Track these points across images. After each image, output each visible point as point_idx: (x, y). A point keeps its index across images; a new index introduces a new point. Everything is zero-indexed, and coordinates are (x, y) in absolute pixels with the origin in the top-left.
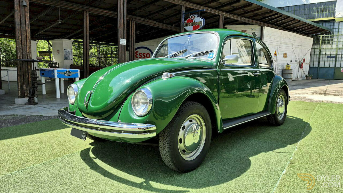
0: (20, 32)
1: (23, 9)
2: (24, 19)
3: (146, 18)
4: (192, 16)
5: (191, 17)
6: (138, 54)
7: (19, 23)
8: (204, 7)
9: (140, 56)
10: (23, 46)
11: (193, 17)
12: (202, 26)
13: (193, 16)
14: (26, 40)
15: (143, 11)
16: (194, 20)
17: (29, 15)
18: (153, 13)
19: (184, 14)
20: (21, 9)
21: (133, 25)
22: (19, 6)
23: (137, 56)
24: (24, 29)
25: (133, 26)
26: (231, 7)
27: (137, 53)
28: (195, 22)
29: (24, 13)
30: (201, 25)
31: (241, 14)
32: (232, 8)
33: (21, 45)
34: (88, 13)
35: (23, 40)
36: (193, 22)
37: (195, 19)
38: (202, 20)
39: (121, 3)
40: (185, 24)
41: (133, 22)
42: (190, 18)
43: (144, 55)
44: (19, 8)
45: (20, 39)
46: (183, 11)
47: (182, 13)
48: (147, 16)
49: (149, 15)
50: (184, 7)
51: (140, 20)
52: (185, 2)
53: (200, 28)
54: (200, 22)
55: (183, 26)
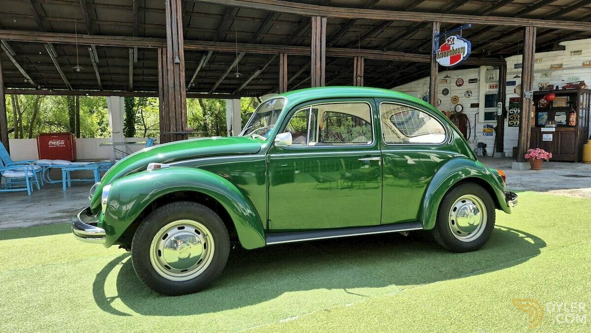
0: (173, 97)
1: (178, 68)
2: (178, 80)
3: (385, 49)
4: (449, 38)
5: (448, 40)
7: (173, 86)
8: (486, 17)
10: (177, 114)
12: (465, 56)
13: (451, 38)
14: (181, 106)
15: (376, 39)
16: (451, 46)
17: (184, 74)
18: (395, 40)
19: (437, 36)
20: (175, 67)
21: (359, 64)
22: (172, 64)
24: (177, 93)
25: (359, 66)
26: (554, 8)
28: (453, 50)
29: (178, 72)
30: (463, 54)
31: (584, 17)
32: (555, 10)
33: (174, 114)
34: (286, 56)
35: (177, 107)
36: (451, 49)
37: (454, 44)
38: (466, 45)
39: (316, 37)
40: (438, 53)
41: (359, 59)
42: (447, 42)
44: (172, 67)
45: (174, 106)
46: (436, 30)
47: (434, 35)
48: (385, 46)
49: (388, 44)
50: (438, 24)
51: (373, 55)
52: (440, 15)
53: (462, 58)
54: (462, 48)
55: (435, 57)
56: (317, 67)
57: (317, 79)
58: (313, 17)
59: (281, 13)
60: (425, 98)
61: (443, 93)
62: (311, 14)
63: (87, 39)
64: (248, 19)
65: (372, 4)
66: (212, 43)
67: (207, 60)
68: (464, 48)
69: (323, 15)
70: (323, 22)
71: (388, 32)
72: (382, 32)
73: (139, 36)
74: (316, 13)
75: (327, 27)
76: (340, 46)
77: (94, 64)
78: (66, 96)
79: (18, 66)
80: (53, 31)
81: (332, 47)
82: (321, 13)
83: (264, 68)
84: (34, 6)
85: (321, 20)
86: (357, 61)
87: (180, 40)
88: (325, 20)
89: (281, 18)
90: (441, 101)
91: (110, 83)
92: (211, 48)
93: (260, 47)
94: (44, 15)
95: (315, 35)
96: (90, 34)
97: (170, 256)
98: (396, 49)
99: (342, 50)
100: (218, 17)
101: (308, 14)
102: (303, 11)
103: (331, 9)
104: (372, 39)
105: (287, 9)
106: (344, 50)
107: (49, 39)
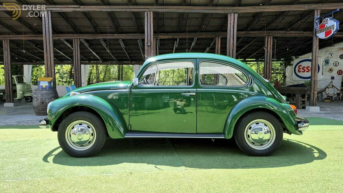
1: (150, 48)
4: (324, 20)
6: (302, 69)
9: (303, 71)
11: (326, 20)
12: (334, 31)
15: (280, 24)
16: (326, 25)
17: (153, 51)
19: (318, 19)
22: (147, 46)
23: (300, 70)
25: (269, 42)
27: (300, 67)
28: (327, 27)
34: (220, 38)
36: (326, 27)
37: (327, 23)
38: (335, 23)
39: (230, 26)
40: (318, 30)
41: (269, 37)
42: (323, 22)
43: (308, 68)
46: (317, 15)
47: (315, 19)
48: (288, 28)
49: (290, 26)
50: (319, 11)
51: (279, 34)
52: (320, 5)
53: (332, 33)
54: (332, 26)
55: (316, 33)
56: (231, 43)
57: (230, 51)
58: (229, 14)
59: (213, 14)
60: (327, 61)
61: (340, 58)
62: (228, 12)
63: (116, 36)
64: (194, 19)
65: (267, 2)
66: (177, 34)
67: (177, 44)
68: (333, 26)
69: (235, 12)
70: (235, 16)
71: (288, 19)
72: (283, 19)
73: (140, 33)
74: (231, 11)
75: (238, 19)
76: (256, 30)
77: (123, 48)
78: (117, 65)
79: (91, 51)
80: (102, 33)
81: (250, 31)
82: (234, 11)
83: (211, 46)
84: (91, 22)
85: (234, 15)
86: (268, 39)
87: (151, 33)
88: (236, 15)
89: (213, 16)
90: (338, 63)
91: (134, 58)
92: (178, 36)
93: (203, 34)
94: (96, 25)
95: (230, 24)
96: (118, 34)
97: (75, 138)
98: (297, 29)
99: (257, 32)
100: (177, 19)
101: (226, 12)
102: (223, 11)
103: (240, 8)
104: (277, 24)
105: (213, 11)
106: (258, 32)
107: (100, 37)
